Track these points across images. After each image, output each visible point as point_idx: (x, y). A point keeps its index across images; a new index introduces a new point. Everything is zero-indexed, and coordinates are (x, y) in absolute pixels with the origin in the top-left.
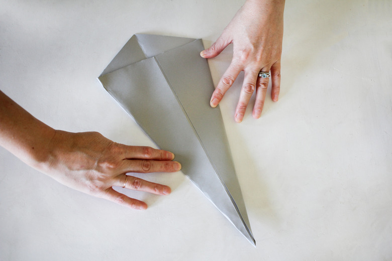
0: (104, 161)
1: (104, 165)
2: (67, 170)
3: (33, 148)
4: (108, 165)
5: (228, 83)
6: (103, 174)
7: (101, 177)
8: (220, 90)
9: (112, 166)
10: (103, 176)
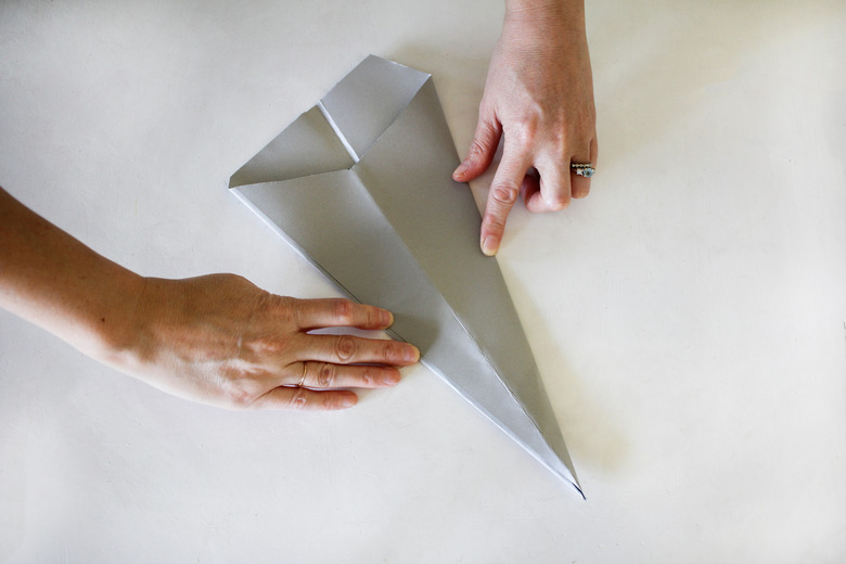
0: (255, 338)
1: (257, 347)
2: (179, 362)
3: (103, 320)
4: (264, 346)
5: (507, 198)
6: (255, 366)
7: (252, 371)
8: (492, 216)
9: (272, 348)
10: (256, 369)
